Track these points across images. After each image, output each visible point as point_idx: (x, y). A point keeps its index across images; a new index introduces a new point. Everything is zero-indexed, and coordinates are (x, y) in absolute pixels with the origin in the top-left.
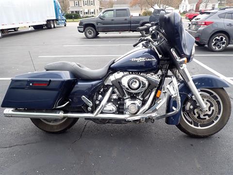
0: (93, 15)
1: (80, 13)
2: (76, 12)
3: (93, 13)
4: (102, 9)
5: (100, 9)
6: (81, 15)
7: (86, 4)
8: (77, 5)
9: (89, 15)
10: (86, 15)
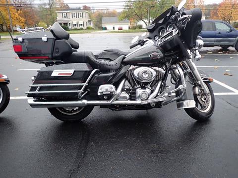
0: (82, 27)
1: (68, 25)
2: (64, 24)
3: (81, 25)
4: (91, 21)
5: (89, 21)
6: (70, 28)
7: (74, 17)
8: (65, 17)
9: (78, 28)
10: (75, 27)
